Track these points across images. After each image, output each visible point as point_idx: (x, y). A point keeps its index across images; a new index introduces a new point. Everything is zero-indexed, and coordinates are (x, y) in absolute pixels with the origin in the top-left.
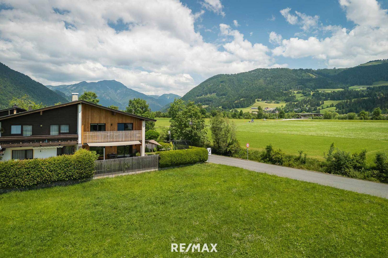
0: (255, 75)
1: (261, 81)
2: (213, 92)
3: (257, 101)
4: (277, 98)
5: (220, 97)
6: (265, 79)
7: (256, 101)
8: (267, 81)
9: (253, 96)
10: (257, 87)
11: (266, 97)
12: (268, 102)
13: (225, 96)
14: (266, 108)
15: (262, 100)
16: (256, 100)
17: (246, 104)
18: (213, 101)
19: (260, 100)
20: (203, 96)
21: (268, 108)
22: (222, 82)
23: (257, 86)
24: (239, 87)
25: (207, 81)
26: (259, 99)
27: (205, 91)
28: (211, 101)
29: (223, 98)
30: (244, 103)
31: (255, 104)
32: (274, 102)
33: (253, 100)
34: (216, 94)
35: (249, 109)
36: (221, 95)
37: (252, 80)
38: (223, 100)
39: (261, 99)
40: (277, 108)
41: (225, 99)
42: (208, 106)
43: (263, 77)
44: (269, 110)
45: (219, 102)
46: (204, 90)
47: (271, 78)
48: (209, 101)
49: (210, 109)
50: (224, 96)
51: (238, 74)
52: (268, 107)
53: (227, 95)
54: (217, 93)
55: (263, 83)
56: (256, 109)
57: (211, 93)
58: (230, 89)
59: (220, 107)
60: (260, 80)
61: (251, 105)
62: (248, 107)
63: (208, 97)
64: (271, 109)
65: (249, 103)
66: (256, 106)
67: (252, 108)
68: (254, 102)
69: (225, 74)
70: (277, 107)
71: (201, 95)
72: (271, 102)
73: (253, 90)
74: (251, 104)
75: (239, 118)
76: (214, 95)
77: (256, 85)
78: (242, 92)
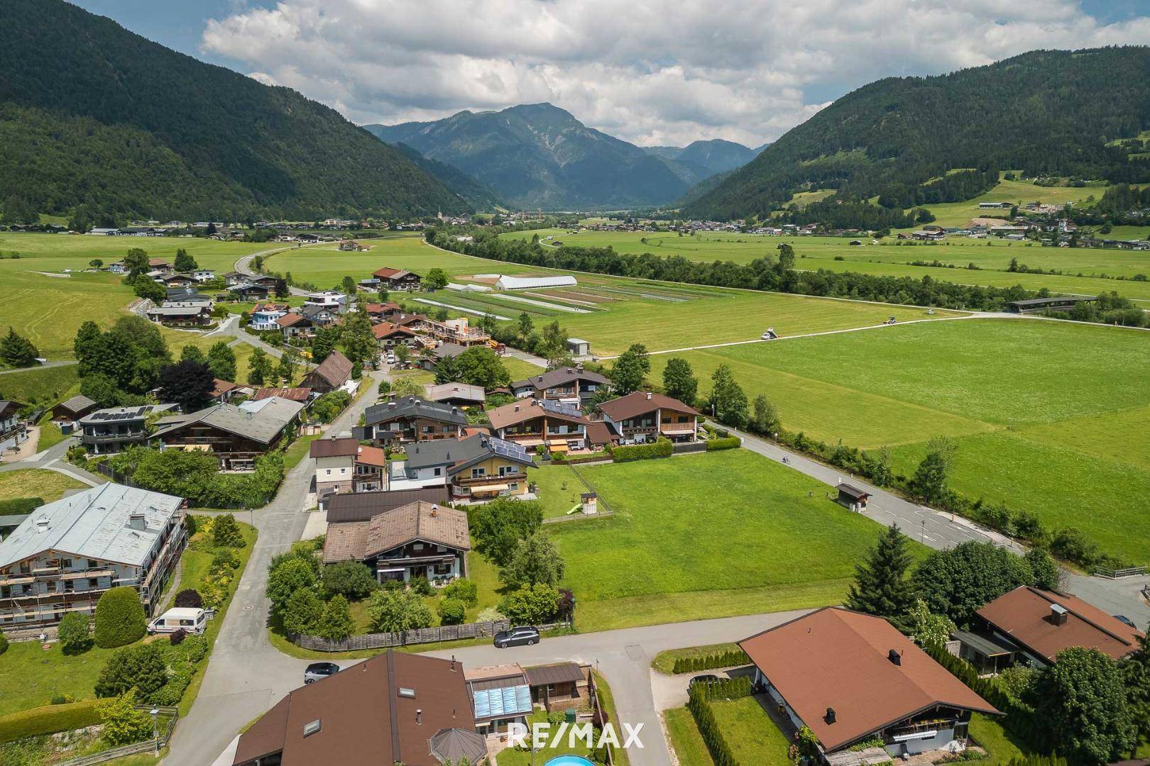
0: (1019, 77)
1: (1036, 100)
2: (857, 144)
3: (1006, 178)
4: (1080, 166)
5: (880, 162)
6: (1052, 94)
7: (1001, 179)
8: (1057, 99)
9: (992, 162)
10: (1018, 123)
11: (1040, 163)
12: (1046, 182)
13: (895, 156)
14: (1030, 206)
15: (1024, 176)
16: (1002, 175)
17: (962, 190)
18: (853, 176)
19: (1017, 173)
20: (822, 156)
21: (1038, 204)
22: (889, 107)
23: (1017, 119)
24: (951, 123)
25: (838, 106)
26: (1013, 172)
27: (830, 140)
28: (846, 175)
29: (889, 165)
30: (958, 188)
31: (994, 191)
32: (1066, 180)
33: (992, 178)
34: (865, 149)
35: (973, 207)
36: (884, 155)
37: (1004, 95)
38: (888, 172)
39: (1022, 171)
40: (1067, 208)
41: (894, 168)
42: (834, 192)
43: (1045, 85)
44: (1041, 211)
45: (872, 179)
46: (828, 137)
47: (1074, 89)
48: (839, 174)
49: (840, 206)
50: (893, 159)
51: (954, 76)
52: (1041, 199)
53: (904, 155)
54: (870, 147)
55: (1041, 109)
56: (997, 206)
57: (847, 147)
58: (916, 132)
59: (874, 201)
60: (1032, 94)
61: (983, 191)
62: (968, 198)
63: (838, 163)
64: (1050, 207)
65: (976, 188)
66: (999, 197)
67: (981, 206)
68: (994, 181)
69: (904, 78)
70: (1069, 206)
71: (816, 155)
72: (1056, 182)
73: (1001, 134)
74: (981, 188)
75: (876, 299)
76: (858, 154)
77: (1015, 114)
78: (960, 141)
